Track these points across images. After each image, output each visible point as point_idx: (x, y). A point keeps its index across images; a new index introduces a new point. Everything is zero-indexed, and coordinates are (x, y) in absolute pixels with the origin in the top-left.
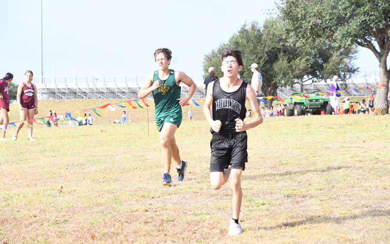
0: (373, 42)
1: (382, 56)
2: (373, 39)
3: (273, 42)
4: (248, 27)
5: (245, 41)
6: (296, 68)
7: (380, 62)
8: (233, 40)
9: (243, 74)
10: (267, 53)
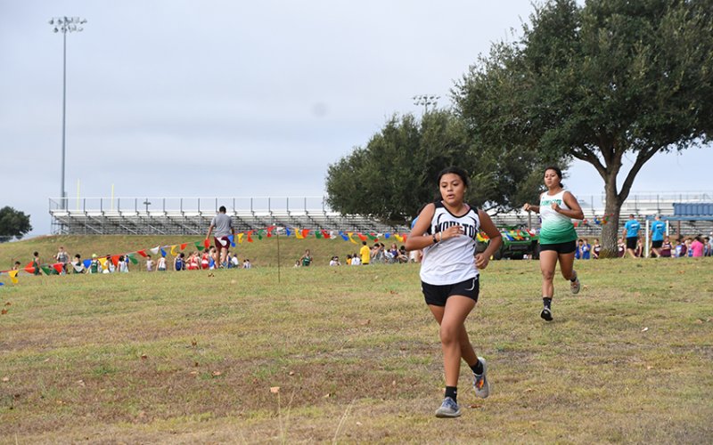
0: (595, 152)
1: (610, 174)
2: (596, 148)
3: (437, 149)
4: (399, 124)
5: (392, 145)
6: (473, 189)
7: (607, 182)
8: (375, 144)
9: (390, 197)
10: (428, 165)
